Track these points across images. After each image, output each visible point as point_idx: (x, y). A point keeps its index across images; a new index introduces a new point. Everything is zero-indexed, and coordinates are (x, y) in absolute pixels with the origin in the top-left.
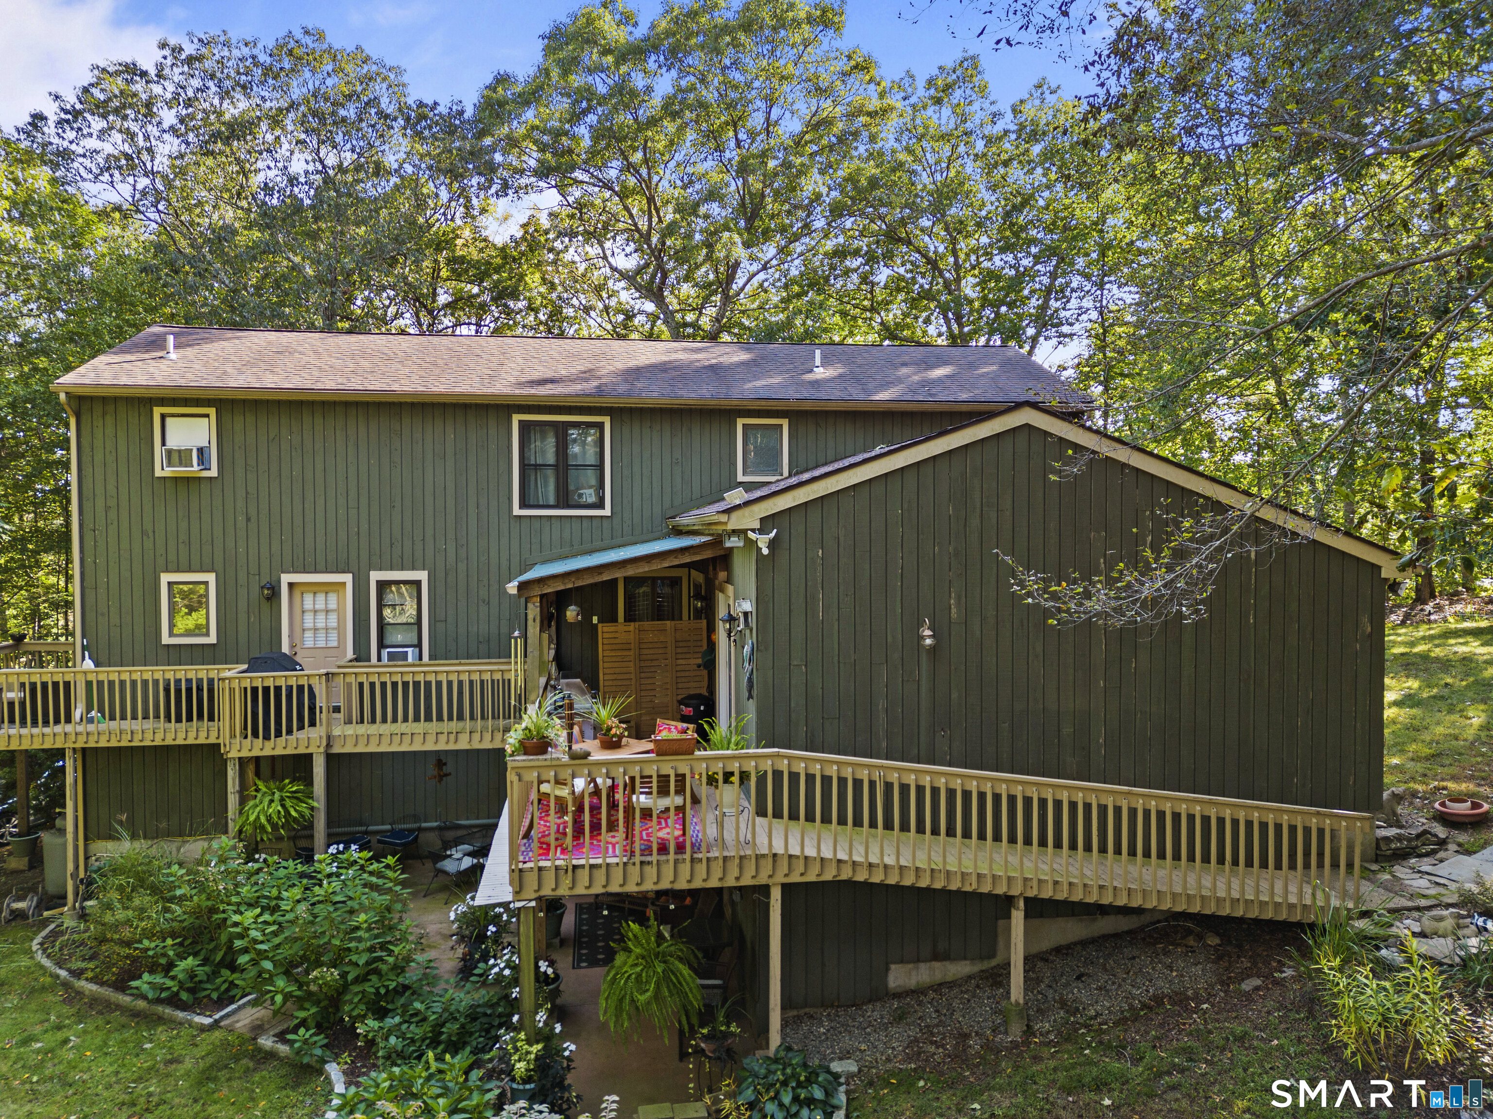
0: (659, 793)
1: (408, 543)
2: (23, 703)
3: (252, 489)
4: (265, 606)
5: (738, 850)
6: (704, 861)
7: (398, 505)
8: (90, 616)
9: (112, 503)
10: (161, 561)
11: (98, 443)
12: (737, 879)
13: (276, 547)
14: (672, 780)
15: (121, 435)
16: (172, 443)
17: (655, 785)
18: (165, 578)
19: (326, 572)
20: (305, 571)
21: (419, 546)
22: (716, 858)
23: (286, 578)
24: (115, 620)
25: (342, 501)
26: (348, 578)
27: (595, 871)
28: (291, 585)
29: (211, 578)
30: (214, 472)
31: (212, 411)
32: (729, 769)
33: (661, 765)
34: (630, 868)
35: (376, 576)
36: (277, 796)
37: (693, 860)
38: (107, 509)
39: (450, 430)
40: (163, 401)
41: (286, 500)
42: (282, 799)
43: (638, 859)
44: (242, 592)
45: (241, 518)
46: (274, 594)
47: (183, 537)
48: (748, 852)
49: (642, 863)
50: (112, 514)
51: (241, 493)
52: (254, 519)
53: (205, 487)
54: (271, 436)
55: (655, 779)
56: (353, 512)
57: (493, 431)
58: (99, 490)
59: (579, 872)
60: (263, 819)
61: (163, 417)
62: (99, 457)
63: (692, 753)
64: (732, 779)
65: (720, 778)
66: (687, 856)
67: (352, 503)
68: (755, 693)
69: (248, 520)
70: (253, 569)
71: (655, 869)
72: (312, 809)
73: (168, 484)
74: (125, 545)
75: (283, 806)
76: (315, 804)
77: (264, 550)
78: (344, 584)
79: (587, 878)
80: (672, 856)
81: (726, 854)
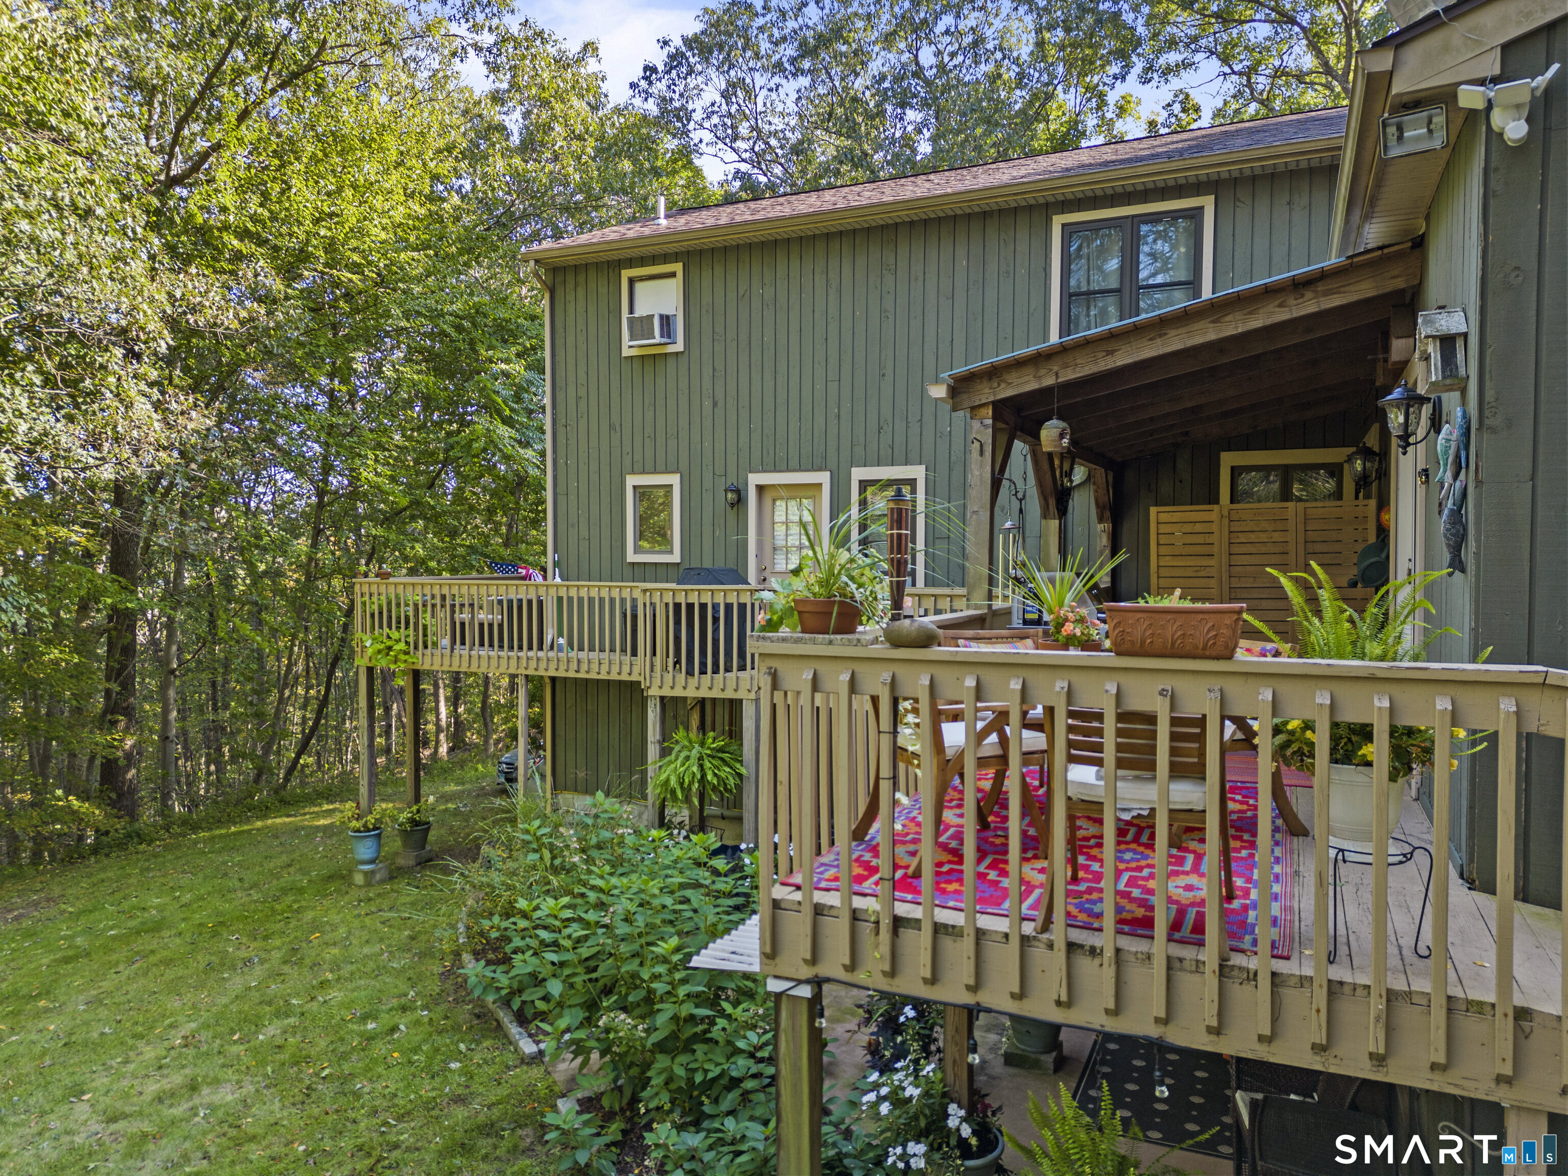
0: (1120, 764)
1: (900, 426)
2: (501, 626)
3: (720, 366)
4: (732, 514)
5: (1381, 968)
6: (1264, 982)
7: (889, 372)
8: (562, 527)
9: (582, 392)
10: (627, 461)
11: (570, 322)
12: (1379, 1060)
13: (744, 438)
14: (1163, 730)
15: (592, 310)
16: (640, 312)
17: (1109, 741)
18: (632, 481)
19: (800, 470)
20: (775, 470)
21: (915, 429)
22: (1304, 981)
23: (755, 479)
24: (584, 533)
25: (820, 372)
26: (823, 478)
27: (947, 942)
28: (760, 489)
29: (674, 480)
30: (679, 347)
31: (678, 267)
32: (1351, 715)
33: (1131, 683)
34: (1038, 952)
35: (858, 474)
36: (695, 753)
37: (1224, 970)
38: (578, 398)
39: (961, 252)
40: (631, 263)
41: (756, 377)
42: (700, 759)
43: (1058, 933)
44: (708, 498)
45: (707, 404)
46: (739, 501)
47: (649, 430)
48: (1421, 985)
49: (1072, 947)
50: (583, 404)
51: (708, 371)
52: (721, 404)
53: (671, 362)
54: (741, 293)
55: (1110, 725)
56: (832, 387)
57: (1022, 247)
58: (571, 379)
59: (907, 934)
60: (673, 782)
61: (632, 281)
62: (571, 339)
63: (1229, 656)
64: (1368, 750)
65: (1321, 739)
66: (1209, 955)
67: (832, 375)
68: (1469, 555)
69: (715, 404)
70: (720, 470)
71: (1109, 972)
72: (740, 776)
73: (637, 365)
74: (594, 443)
75: (701, 767)
76: (743, 771)
77: (732, 442)
78: (820, 485)
79: (925, 958)
80: (1159, 946)
81: (1336, 973)
